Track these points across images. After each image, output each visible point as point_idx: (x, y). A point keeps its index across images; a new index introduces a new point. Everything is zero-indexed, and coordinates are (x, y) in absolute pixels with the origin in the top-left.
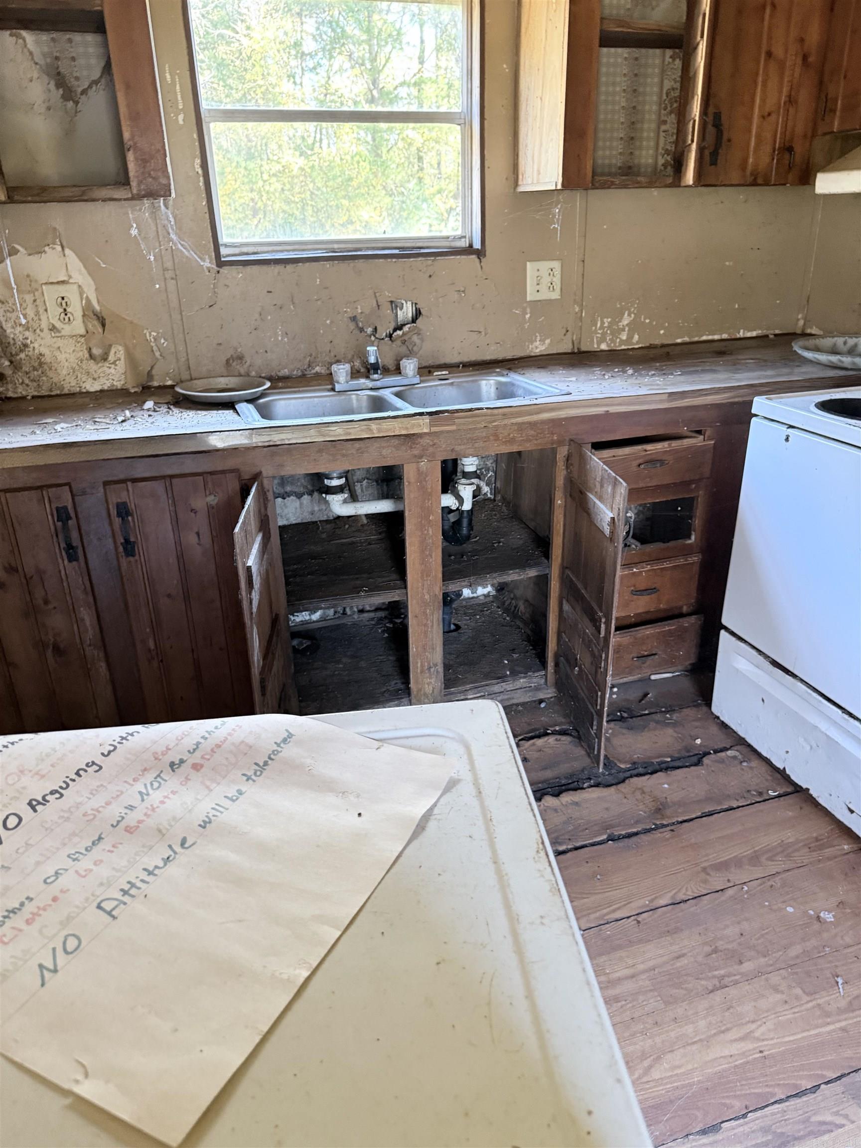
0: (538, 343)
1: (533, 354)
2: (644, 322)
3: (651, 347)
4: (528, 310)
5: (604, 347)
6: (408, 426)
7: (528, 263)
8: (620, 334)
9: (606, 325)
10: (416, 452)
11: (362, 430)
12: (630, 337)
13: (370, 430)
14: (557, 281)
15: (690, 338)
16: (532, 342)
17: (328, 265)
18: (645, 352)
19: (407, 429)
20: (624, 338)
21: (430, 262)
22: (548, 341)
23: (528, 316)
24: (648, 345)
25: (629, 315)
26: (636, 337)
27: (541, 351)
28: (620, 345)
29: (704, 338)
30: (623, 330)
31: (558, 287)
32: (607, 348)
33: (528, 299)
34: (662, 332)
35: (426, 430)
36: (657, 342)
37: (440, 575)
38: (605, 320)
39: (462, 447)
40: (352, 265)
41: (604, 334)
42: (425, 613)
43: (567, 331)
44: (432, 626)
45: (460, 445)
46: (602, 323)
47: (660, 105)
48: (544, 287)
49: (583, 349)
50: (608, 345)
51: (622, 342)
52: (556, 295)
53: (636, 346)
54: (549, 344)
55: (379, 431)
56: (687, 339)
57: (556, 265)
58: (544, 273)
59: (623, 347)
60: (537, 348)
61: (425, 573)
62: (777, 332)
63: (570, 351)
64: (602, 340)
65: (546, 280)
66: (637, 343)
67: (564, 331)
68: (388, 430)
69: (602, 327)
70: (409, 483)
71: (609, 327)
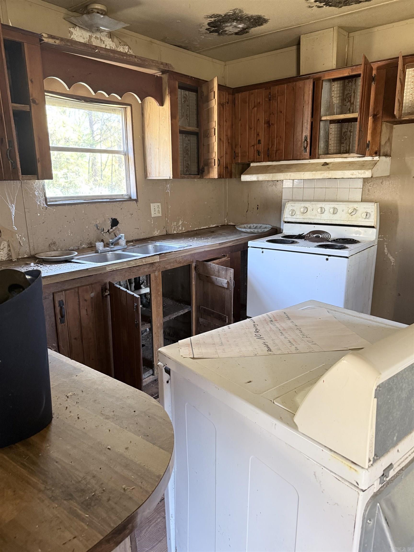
0: (156, 232)
1: (155, 236)
2: (185, 223)
3: (188, 232)
4: (152, 220)
5: (175, 232)
6: (154, 259)
7: (151, 204)
8: (179, 228)
9: (175, 225)
10: (154, 269)
11: (140, 262)
12: (182, 229)
13: (143, 262)
14: (160, 210)
15: (198, 228)
16: (154, 231)
17: (86, 205)
18: (187, 233)
19: (153, 260)
20: (180, 229)
21: (121, 204)
22: (159, 231)
23: (152, 222)
24: (187, 231)
25: (181, 221)
26: (184, 228)
27: (157, 235)
28: (179, 232)
29: (202, 228)
30: (180, 226)
31: (161, 212)
32: (176, 233)
33: (152, 216)
34: (191, 226)
35: (159, 261)
36: (189, 230)
37: (162, 315)
38: (175, 223)
39: (167, 266)
40: (95, 205)
41: (175, 228)
42: (158, 331)
43: (164, 227)
44: (160, 336)
45: (166, 265)
46: (174, 224)
47: (183, 152)
48: (156, 212)
49: (170, 233)
50: (176, 232)
51: (180, 230)
52: (160, 215)
53: (184, 232)
54: (160, 232)
55: (145, 262)
56: (197, 228)
57: (159, 204)
58: (156, 208)
59: (181, 232)
60: (156, 233)
61: (158, 315)
62: (220, 225)
63: (166, 234)
64: (174, 230)
65: (157, 209)
66: (184, 230)
67: (163, 227)
68: (148, 261)
69: (174, 226)
70: (152, 281)
71: (176, 225)
